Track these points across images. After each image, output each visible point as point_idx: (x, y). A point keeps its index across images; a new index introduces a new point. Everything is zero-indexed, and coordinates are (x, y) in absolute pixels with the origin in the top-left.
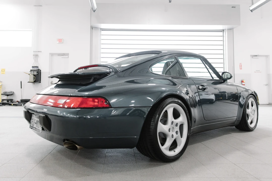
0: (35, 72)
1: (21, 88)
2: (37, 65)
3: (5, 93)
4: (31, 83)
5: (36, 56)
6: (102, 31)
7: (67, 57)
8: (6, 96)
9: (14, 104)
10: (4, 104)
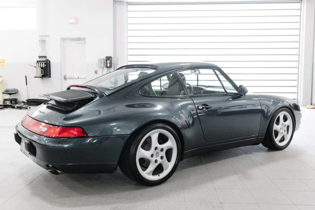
0: (43, 64)
1: (27, 84)
2: (44, 54)
3: (7, 91)
4: (39, 78)
5: (43, 42)
6: (129, 6)
7: (84, 42)
8: (9, 95)
9: (18, 105)
10: (5, 106)
